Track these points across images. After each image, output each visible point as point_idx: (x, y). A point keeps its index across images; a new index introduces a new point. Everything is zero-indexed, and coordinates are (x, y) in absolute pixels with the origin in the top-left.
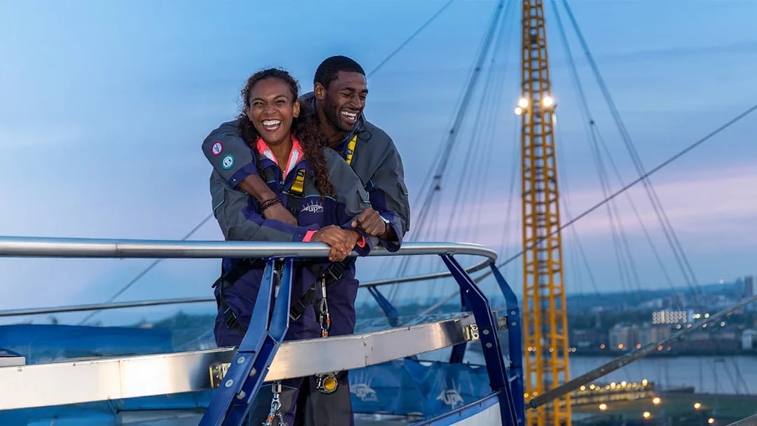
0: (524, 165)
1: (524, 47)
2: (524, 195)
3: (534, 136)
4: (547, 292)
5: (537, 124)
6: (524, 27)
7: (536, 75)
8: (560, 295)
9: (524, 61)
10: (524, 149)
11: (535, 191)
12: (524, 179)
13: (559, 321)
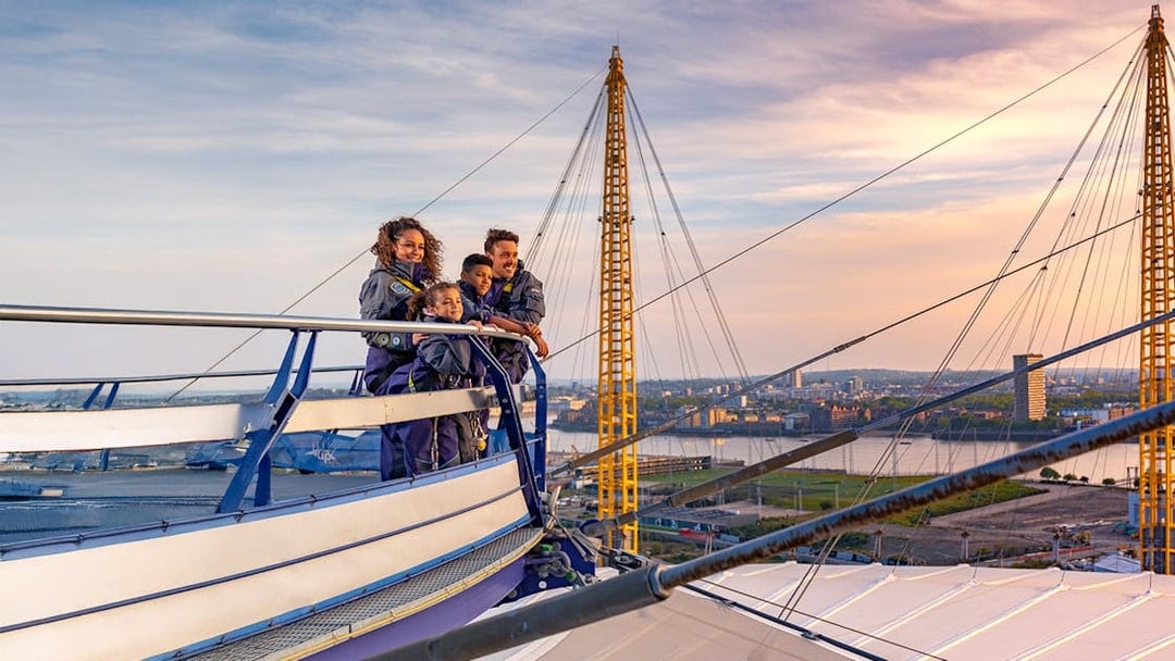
0: (603, 267)
1: (607, 165)
2: (602, 293)
3: (612, 242)
4: (619, 377)
5: (616, 232)
6: (608, 148)
7: (616, 190)
8: (632, 379)
9: (606, 178)
10: (604, 254)
11: (611, 290)
12: (603, 280)
13: (630, 402)
